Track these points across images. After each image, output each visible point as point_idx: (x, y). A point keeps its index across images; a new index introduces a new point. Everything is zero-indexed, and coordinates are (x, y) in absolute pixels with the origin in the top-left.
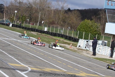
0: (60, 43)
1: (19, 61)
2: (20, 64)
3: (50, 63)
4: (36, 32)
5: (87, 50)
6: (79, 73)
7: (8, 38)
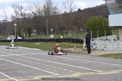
0: (65, 48)
1: (8, 76)
2: (8, 78)
3: (44, 71)
4: (40, 42)
5: (94, 49)
6: (73, 75)
7: (6, 54)
